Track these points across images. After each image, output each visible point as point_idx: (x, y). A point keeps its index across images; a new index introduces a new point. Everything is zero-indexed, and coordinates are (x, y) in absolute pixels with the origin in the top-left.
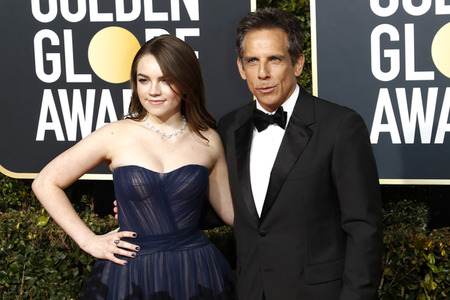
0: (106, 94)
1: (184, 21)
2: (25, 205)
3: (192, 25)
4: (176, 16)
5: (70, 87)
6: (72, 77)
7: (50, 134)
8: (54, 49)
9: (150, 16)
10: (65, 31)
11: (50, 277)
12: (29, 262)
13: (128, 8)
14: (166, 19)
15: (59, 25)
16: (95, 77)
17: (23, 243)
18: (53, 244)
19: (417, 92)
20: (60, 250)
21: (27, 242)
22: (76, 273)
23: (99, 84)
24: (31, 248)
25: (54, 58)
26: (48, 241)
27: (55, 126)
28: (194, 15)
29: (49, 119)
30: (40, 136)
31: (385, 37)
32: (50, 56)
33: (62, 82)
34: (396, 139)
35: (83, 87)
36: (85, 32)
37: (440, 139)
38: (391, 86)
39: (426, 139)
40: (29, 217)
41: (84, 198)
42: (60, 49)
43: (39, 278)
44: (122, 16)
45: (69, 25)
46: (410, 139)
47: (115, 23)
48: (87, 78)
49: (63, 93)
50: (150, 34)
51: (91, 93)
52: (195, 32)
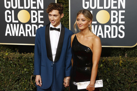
0: (22, 25)
1: (40, 9)
2: (2, 50)
3: (42, 10)
4: (38, 8)
5: (13, 24)
6: (14, 21)
7: (8, 34)
8: (10, 15)
9: (32, 8)
10: (12, 11)
11: (8, 67)
12: (3, 64)
13: (27, 6)
14: (36, 8)
15: (11, 9)
16: (19, 21)
17: (2, 59)
18: (9, 59)
20: (11, 61)
21: (3, 59)
22: (15, 66)
23: (20, 23)
24: (4, 60)
25: (10, 17)
26: (8, 59)
27: (10, 32)
28: (42, 8)
29: (8, 31)
30: (6, 35)
32: (9, 16)
33: (11, 22)
35: (16, 24)
36: (17, 11)
40: (3, 53)
41: (16, 49)
42: (11, 15)
43: (6, 67)
44: (26, 7)
45: (13, 9)
47: (24, 9)
48: (17, 22)
49: (11, 25)
50: (32, 12)
51: (18, 25)
52: (42, 12)
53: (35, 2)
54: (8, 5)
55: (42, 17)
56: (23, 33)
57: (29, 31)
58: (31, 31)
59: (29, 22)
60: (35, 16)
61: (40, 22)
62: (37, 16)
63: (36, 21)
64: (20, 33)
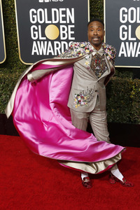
0: (50, 42)
1: (71, 23)
3: (73, 24)
4: (68, 22)
5: (40, 41)
6: (41, 38)
7: (35, 53)
8: (36, 31)
9: (61, 22)
10: (39, 26)
13: (56, 20)
14: (66, 23)
15: (37, 24)
16: (47, 38)
19: (131, 43)
23: (48, 40)
25: (36, 33)
27: (37, 51)
28: (73, 22)
29: (35, 49)
30: (33, 54)
31: (123, 29)
33: (38, 39)
34: (125, 56)
35: (44, 41)
36: (44, 26)
37: (137, 56)
38: (125, 42)
39: (133, 56)
42: (38, 31)
44: (54, 22)
45: (40, 24)
46: (129, 56)
47: (52, 24)
48: (45, 38)
49: (38, 42)
50: (61, 27)
51: (46, 42)
52: (73, 26)
53: (64, 16)
54: (33, 19)
55: (73, 32)
56: (52, 51)
57: (58, 49)
58: (61, 49)
59: (59, 39)
60: (65, 32)
61: (70, 38)
62: (67, 32)
63: (65, 38)
64: (49, 51)
